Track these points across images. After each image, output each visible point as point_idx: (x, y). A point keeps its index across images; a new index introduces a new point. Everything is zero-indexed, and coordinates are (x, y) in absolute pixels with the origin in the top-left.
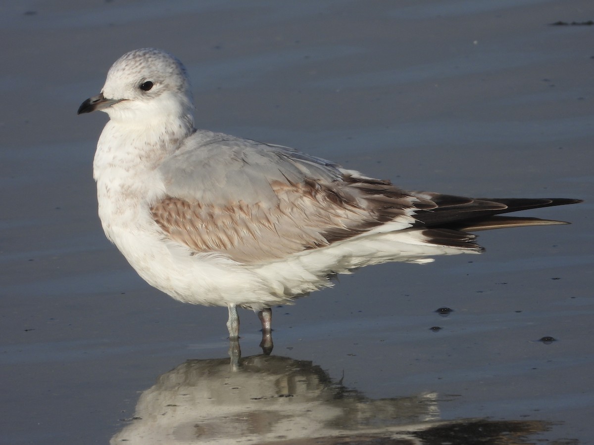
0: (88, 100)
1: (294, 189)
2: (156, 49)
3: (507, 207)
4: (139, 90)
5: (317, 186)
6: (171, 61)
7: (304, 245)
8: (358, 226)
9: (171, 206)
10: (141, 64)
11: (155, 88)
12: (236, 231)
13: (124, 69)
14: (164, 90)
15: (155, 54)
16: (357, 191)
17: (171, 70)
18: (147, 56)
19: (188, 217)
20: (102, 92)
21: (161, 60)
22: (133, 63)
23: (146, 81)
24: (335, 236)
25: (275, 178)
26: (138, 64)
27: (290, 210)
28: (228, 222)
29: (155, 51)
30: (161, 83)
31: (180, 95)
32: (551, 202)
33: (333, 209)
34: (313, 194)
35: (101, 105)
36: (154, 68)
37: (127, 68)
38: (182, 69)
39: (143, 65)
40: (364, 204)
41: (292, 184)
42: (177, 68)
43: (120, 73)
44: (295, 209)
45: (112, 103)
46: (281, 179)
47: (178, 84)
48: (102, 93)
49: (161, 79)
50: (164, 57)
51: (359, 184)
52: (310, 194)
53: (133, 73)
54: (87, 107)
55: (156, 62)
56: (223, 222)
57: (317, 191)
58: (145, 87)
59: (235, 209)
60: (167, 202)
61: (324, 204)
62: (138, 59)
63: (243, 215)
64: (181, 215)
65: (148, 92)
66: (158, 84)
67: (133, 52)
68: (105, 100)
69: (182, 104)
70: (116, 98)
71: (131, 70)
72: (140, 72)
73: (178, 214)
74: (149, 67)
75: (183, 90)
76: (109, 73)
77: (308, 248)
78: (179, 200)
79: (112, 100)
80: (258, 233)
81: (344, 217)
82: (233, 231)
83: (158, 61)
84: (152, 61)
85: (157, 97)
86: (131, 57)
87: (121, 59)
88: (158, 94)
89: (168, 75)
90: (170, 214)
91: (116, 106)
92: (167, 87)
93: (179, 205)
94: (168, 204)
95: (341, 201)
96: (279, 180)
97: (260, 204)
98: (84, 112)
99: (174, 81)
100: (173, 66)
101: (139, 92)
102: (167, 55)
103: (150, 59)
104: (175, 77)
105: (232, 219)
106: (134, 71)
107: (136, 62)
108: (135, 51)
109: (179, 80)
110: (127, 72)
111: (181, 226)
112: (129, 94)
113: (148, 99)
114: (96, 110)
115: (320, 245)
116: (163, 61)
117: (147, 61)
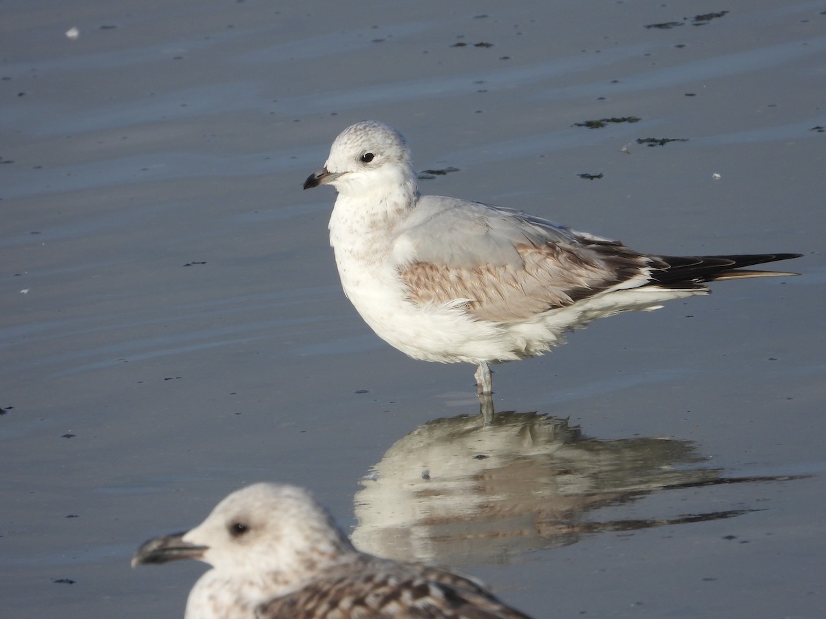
0: (313, 175)
1: (537, 250)
2: (375, 122)
3: (734, 263)
4: (361, 162)
5: (558, 248)
6: (390, 132)
7: (550, 304)
8: (600, 285)
9: (420, 270)
10: (361, 137)
11: (375, 159)
12: (485, 292)
13: (346, 143)
14: (386, 161)
15: (374, 127)
16: (593, 253)
17: (390, 141)
18: (367, 129)
19: (437, 280)
20: (325, 166)
21: (381, 132)
22: (354, 137)
23: (366, 153)
24: (579, 294)
25: (520, 242)
26: (358, 138)
27: (535, 271)
28: (477, 284)
29: (375, 124)
30: (382, 154)
31: (401, 165)
32: (774, 257)
33: (575, 269)
34: (555, 255)
35: (326, 179)
36: (374, 141)
37: (349, 142)
38: (402, 139)
39: (363, 138)
40: (601, 264)
41: (536, 247)
42: (396, 139)
43: (342, 147)
44: (540, 270)
45: (337, 175)
46: (526, 242)
47: (399, 154)
48: (326, 168)
49: (382, 151)
50: (383, 129)
51: (594, 246)
52: (553, 255)
53: (355, 147)
54: (312, 182)
55: (376, 135)
56: (472, 284)
57: (558, 253)
58: (367, 158)
59: (483, 271)
60: (416, 266)
61: (567, 265)
62: (359, 133)
63: (491, 277)
64: (430, 278)
65: (369, 163)
66: (379, 156)
67: (354, 126)
68: (329, 174)
69: (403, 173)
70: (339, 172)
71: (352, 144)
72: (360, 145)
73: (428, 278)
74: (369, 140)
75: (403, 160)
76: (332, 147)
77: (554, 307)
78: (426, 263)
79: (336, 173)
80: (506, 293)
81: (585, 277)
82: (482, 292)
83: (377, 133)
84: (372, 134)
85: (378, 169)
86: (352, 131)
87: (343, 133)
88: (379, 165)
89: (388, 146)
90: (419, 278)
91: (341, 179)
92: (388, 159)
93: (428, 269)
94: (416, 269)
95: (581, 262)
96: (523, 242)
97: (507, 266)
98: (310, 187)
99: (393, 151)
100: (392, 137)
101: (361, 164)
102: (386, 127)
103: (370, 133)
104: (394, 148)
105: (480, 281)
106: (356, 144)
107: (357, 135)
108: (356, 125)
109: (399, 151)
110: (349, 146)
111: (431, 289)
112: (353, 166)
113: (370, 170)
114: (321, 184)
115: (565, 304)
116: (383, 133)
117: (368, 134)
